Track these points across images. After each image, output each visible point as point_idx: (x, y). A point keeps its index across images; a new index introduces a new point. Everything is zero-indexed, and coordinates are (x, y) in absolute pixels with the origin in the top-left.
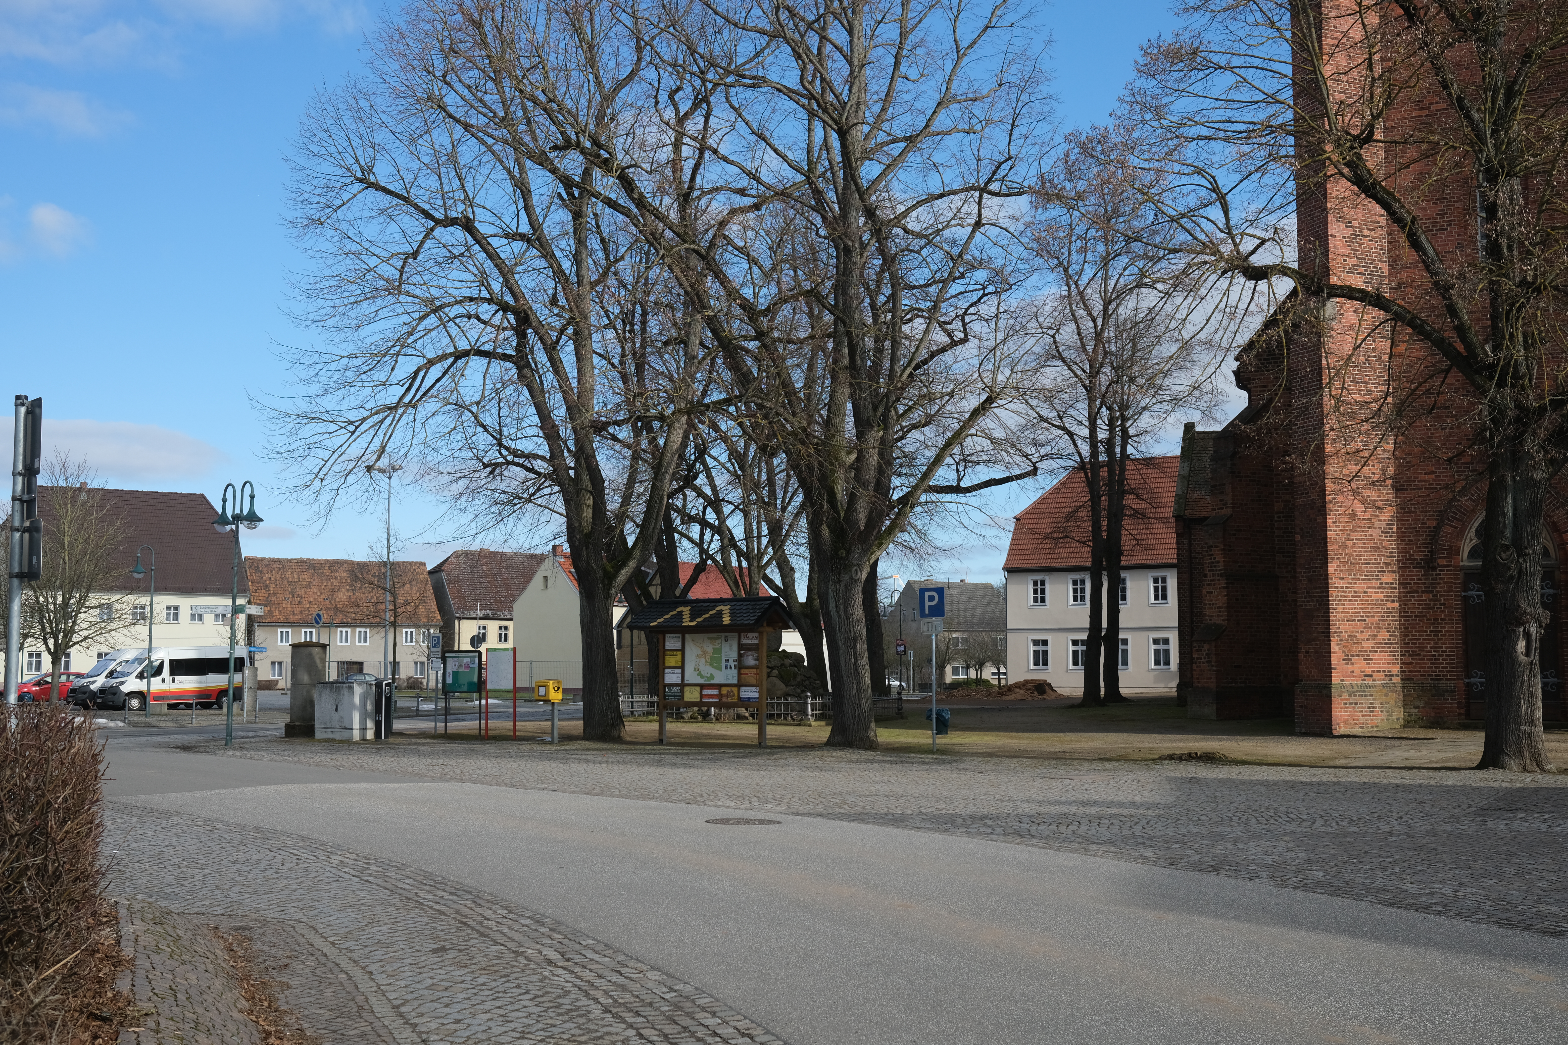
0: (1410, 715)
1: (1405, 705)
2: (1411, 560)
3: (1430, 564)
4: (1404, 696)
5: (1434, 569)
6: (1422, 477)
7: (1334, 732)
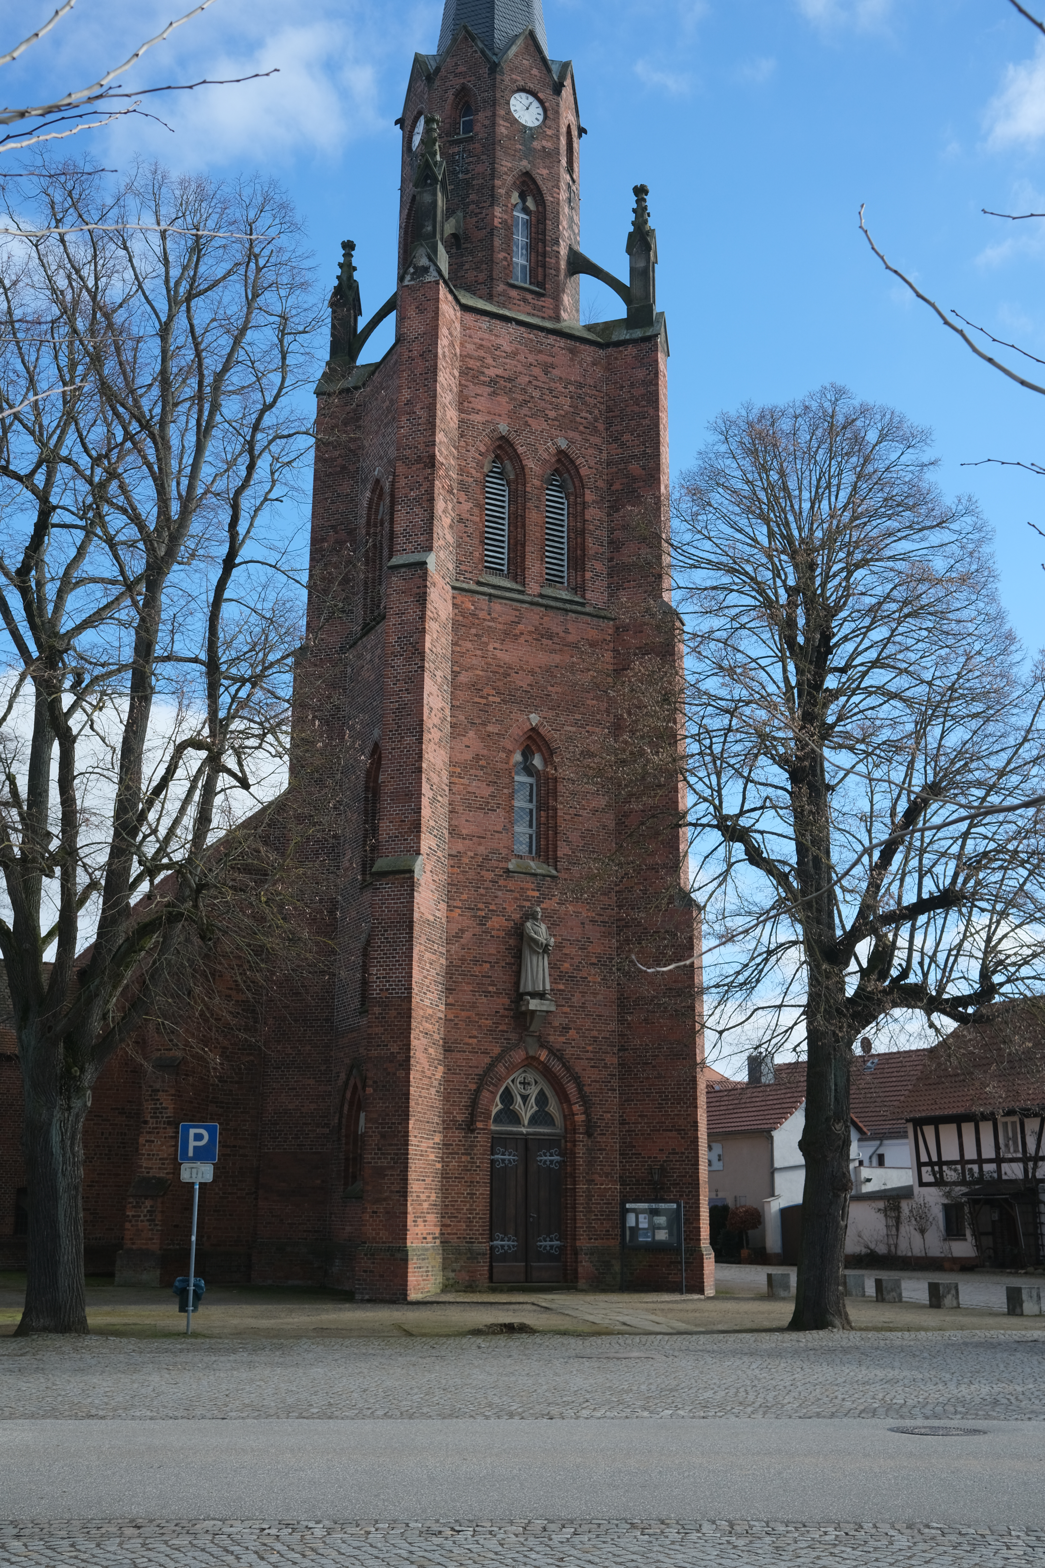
0: (448, 1279)
1: (444, 1269)
2: (454, 1121)
3: (469, 1127)
4: (444, 1259)
5: (472, 1131)
6: (467, 1040)
7: (409, 1299)
